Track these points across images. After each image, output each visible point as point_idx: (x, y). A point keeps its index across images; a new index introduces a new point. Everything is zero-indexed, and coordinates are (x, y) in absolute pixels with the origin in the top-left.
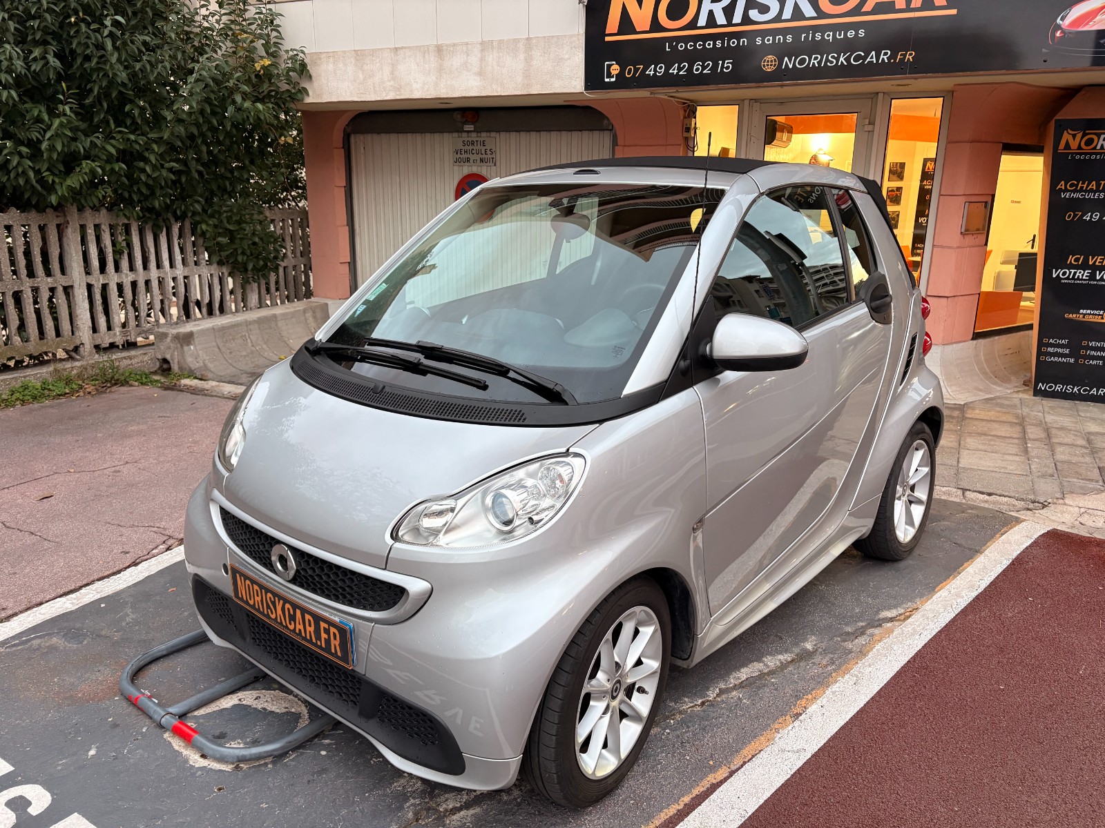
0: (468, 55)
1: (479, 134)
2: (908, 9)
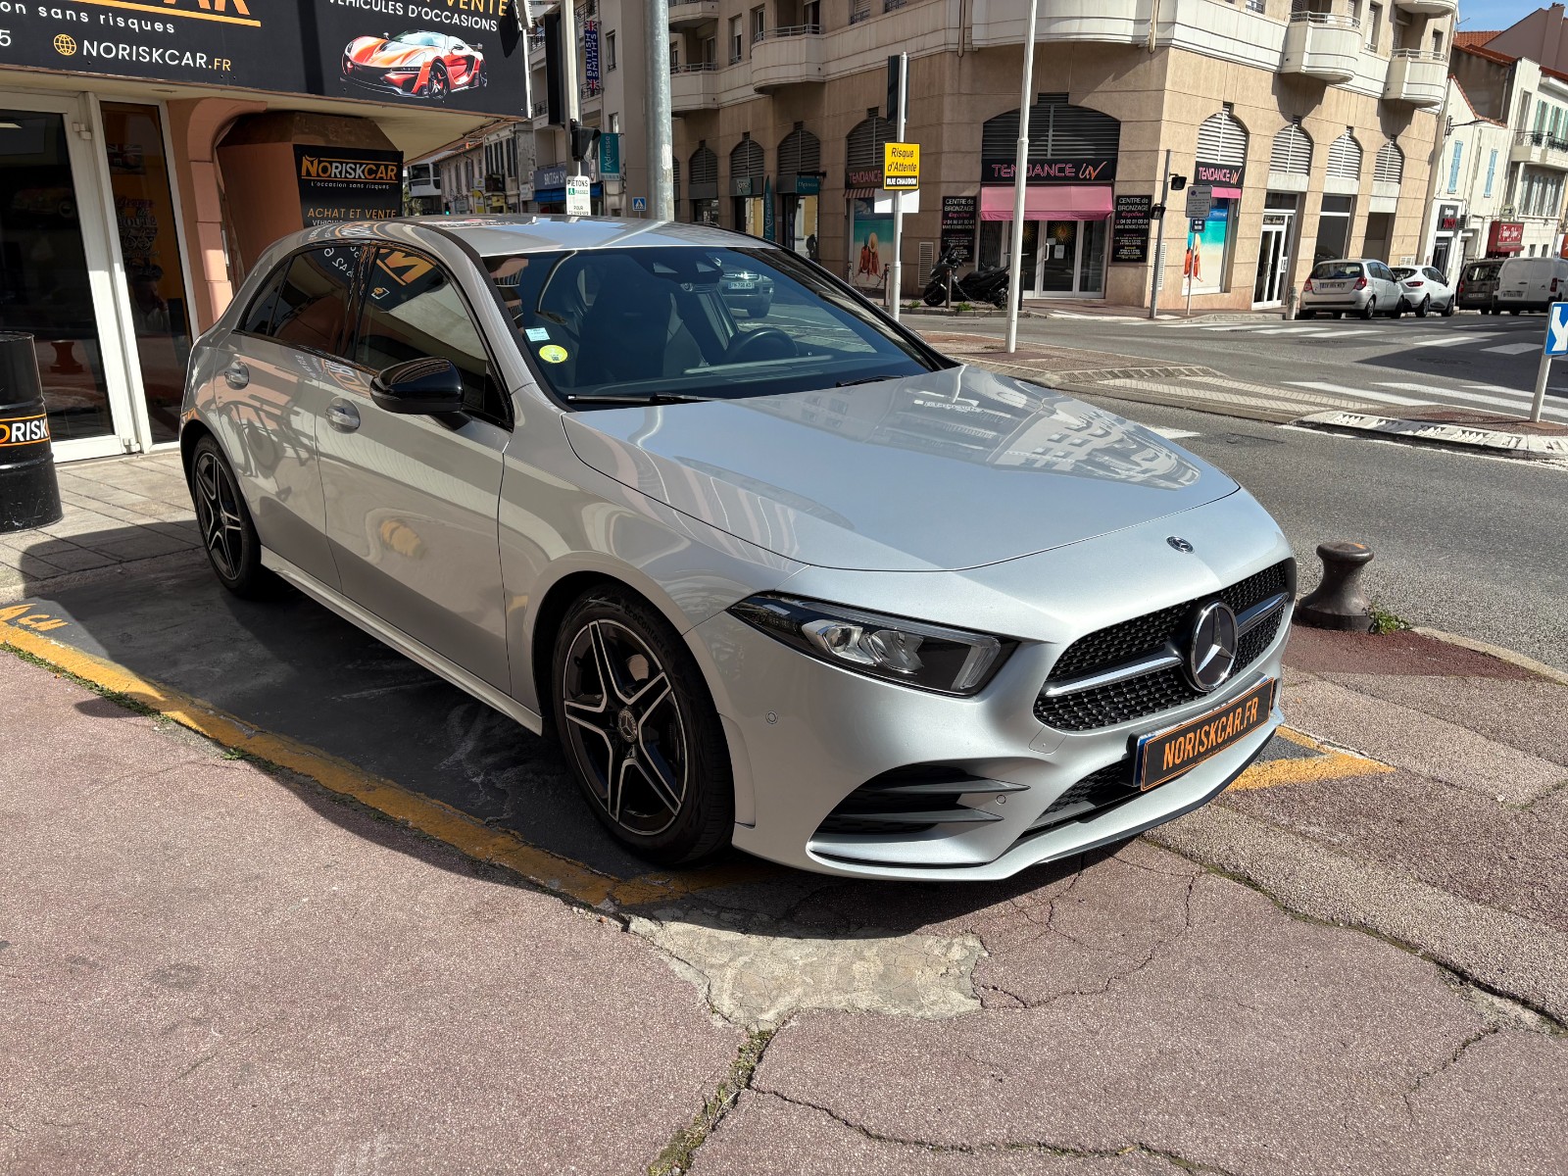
2: (213, 11)
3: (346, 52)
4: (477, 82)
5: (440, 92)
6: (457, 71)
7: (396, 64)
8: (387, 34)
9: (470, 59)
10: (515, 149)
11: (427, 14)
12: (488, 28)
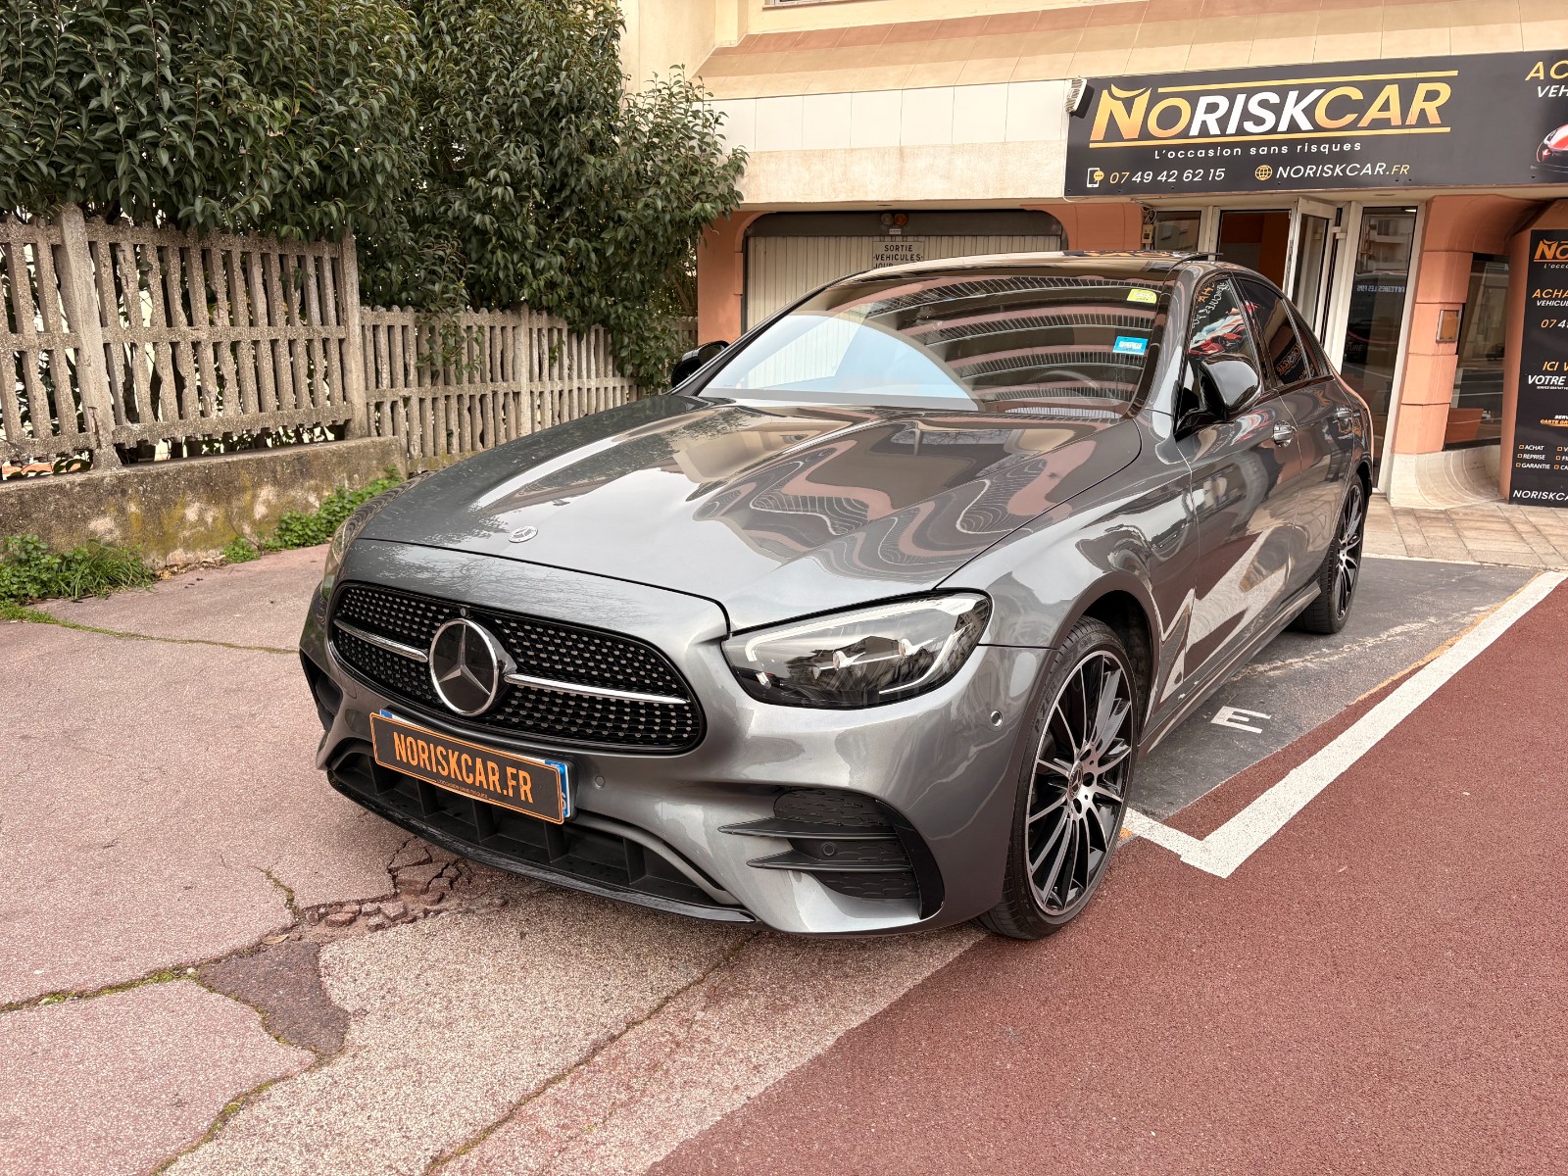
0: (935, 158)
1: (905, 239)
2: (1403, 126)
3: (1546, 141)
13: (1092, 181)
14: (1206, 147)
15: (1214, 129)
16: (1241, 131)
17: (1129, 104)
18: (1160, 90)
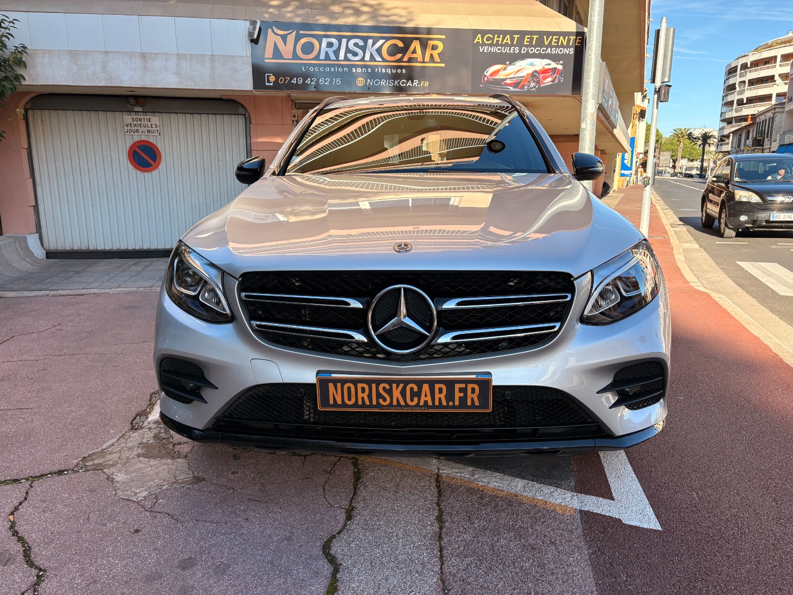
0: (167, 62)
1: (145, 114)
2: (424, 62)
3: (485, 73)
4: (557, 81)
5: (534, 87)
6: (546, 76)
7: (511, 76)
8: (508, 63)
9: (555, 69)
10: (773, 122)
11: (532, 50)
12: (567, 52)
13: (269, 82)
14: (330, 66)
15: (333, 57)
16: (346, 59)
17: (284, 38)
18: (301, 32)
